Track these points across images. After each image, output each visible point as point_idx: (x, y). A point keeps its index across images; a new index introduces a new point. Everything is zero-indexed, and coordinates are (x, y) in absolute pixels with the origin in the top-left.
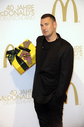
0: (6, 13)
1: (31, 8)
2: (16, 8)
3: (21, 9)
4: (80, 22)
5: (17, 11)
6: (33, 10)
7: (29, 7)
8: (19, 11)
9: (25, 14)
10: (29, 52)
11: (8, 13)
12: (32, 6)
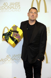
0: (3, 8)
1: (18, 4)
2: (9, 4)
3: (12, 5)
4: (48, 12)
5: (9, 6)
6: (19, 5)
7: (17, 3)
8: (11, 6)
9: (15, 8)
10: (18, 33)
11: (4, 8)
12: (19, 3)
